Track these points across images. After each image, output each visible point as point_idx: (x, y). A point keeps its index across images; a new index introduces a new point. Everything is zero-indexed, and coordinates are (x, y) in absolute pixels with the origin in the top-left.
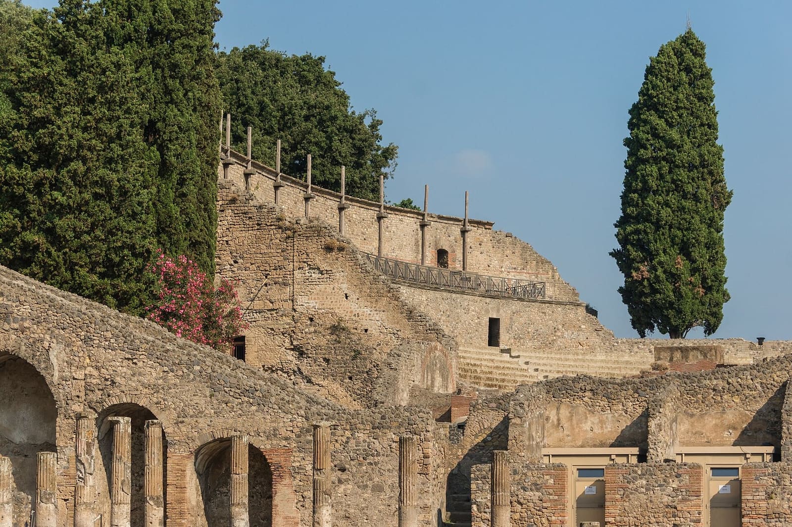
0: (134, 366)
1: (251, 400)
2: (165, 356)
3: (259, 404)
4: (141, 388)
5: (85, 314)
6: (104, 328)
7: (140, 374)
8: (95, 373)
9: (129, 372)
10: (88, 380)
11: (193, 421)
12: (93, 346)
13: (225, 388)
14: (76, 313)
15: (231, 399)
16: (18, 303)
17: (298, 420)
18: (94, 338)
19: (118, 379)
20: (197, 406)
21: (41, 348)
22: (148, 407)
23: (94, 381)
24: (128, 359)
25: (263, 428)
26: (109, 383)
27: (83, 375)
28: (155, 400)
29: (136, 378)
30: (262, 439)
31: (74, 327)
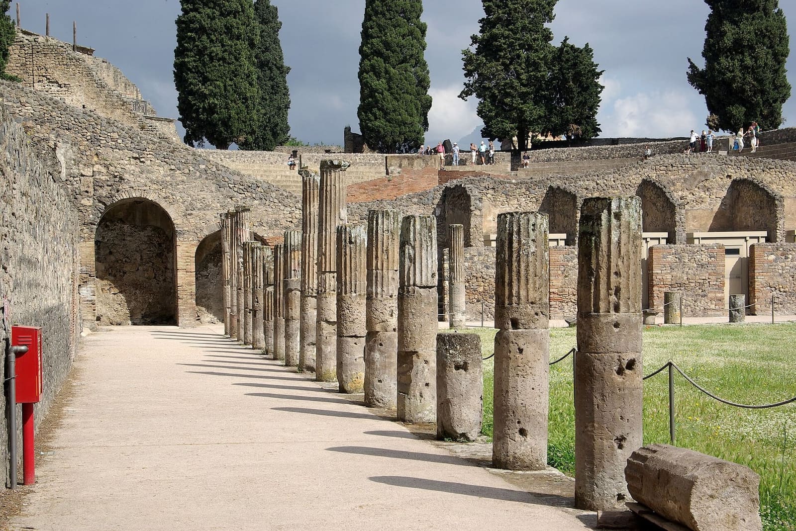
0: (142, 164)
1: (254, 195)
2: (172, 156)
3: (261, 199)
4: (150, 184)
5: (90, 116)
6: (110, 129)
7: (149, 172)
8: (104, 170)
9: (138, 170)
10: (97, 177)
11: (201, 213)
12: (100, 145)
13: (230, 185)
14: (82, 114)
15: (235, 194)
16: (19, 104)
17: (296, 212)
18: (101, 138)
19: (126, 176)
20: (204, 201)
21: (46, 146)
22: (157, 201)
23: (103, 178)
24: (136, 158)
25: (265, 219)
26: (117, 179)
27: (92, 172)
28: (164, 195)
29: (144, 176)
30: (265, 228)
31: (80, 128)
